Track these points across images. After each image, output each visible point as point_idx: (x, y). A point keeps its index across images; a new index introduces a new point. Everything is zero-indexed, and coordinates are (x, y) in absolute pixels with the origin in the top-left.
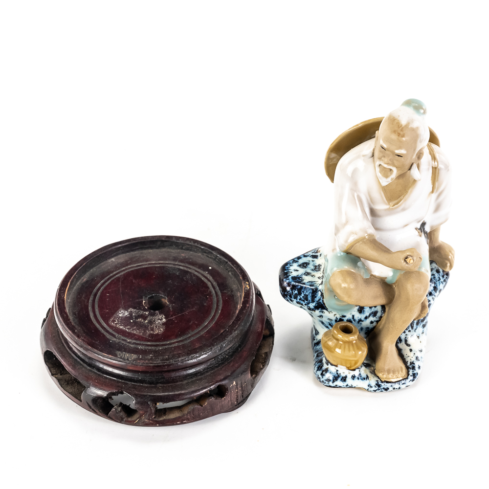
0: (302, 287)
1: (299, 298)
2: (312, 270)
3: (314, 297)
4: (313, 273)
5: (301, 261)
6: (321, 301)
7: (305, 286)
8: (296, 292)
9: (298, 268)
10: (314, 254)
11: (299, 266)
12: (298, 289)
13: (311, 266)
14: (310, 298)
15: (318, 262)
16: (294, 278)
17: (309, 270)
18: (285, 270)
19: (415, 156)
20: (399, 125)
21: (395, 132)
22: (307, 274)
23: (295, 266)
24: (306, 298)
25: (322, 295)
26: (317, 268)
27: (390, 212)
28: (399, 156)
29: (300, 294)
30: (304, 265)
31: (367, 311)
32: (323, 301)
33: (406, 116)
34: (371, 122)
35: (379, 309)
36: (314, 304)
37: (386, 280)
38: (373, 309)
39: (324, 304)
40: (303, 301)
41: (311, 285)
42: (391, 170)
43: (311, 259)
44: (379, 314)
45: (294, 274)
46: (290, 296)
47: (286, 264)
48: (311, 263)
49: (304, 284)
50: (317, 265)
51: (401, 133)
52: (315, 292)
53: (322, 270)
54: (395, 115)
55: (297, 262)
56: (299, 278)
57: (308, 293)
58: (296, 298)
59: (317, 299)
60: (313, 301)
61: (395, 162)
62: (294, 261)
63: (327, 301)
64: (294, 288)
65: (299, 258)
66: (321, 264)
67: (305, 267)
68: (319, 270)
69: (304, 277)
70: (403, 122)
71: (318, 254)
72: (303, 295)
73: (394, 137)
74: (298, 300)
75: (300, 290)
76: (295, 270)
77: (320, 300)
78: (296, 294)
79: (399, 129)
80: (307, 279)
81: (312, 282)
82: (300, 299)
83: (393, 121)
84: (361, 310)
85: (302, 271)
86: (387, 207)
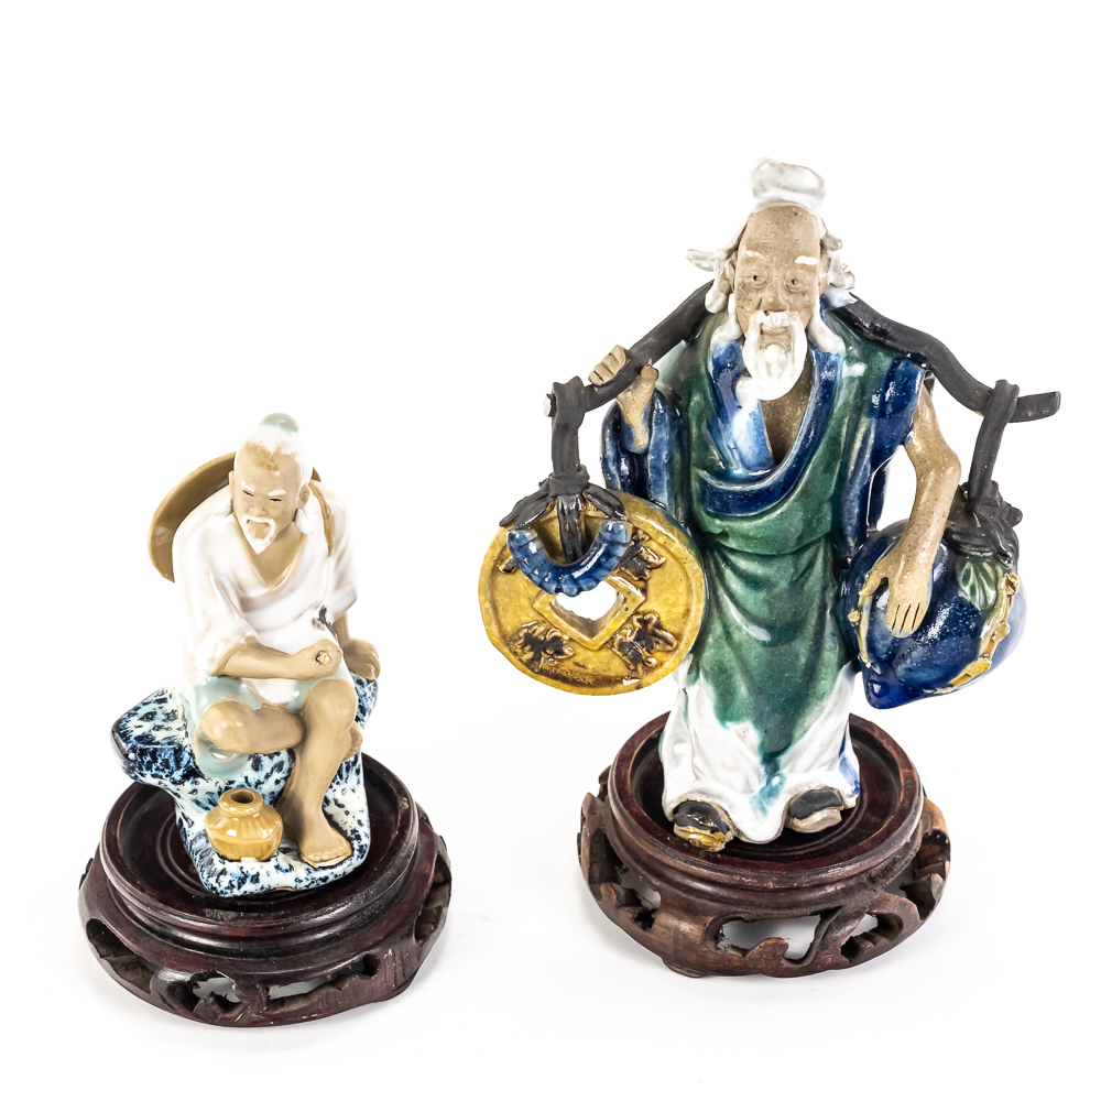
0: (156, 750)
1: (154, 767)
2: (164, 721)
3: (178, 761)
4: (167, 725)
5: (142, 712)
6: (191, 764)
7: (159, 747)
8: (149, 758)
9: (141, 723)
10: (158, 698)
11: (141, 719)
12: (150, 753)
13: (160, 716)
14: (172, 764)
15: (168, 707)
16: (139, 739)
17: (159, 723)
18: (120, 731)
19: (297, 499)
20: (265, 453)
21: (262, 464)
22: (158, 728)
23: (134, 721)
24: (166, 763)
25: (191, 754)
26: (171, 716)
27: (273, 598)
28: (275, 500)
29: (155, 760)
30: (149, 716)
31: (267, 764)
32: (194, 763)
33: (271, 439)
34: (213, 464)
35: (284, 756)
36: (181, 772)
37: (288, 707)
38: (277, 759)
39: (197, 767)
40: (163, 770)
41: (169, 744)
42: (267, 524)
43: (156, 706)
44: (286, 766)
45: (138, 732)
46: (141, 769)
47: (120, 721)
48: (159, 712)
49: (158, 743)
50: (169, 711)
51: (272, 464)
52: (178, 751)
53: (180, 716)
54: (256, 441)
55: (134, 714)
56: (147, 736)
57: (168, 755)
58: (149, 768)
59: (184, 762)
60: (178, 768)
61: (270, 510)
62: (130, 715)
63: (202, 762)
64: (143, 753)
65: (137, 709)
66: (175, 708)
67: (152, 719)
68: (175, 718)
69: (154, 733)
70: (272, 449)
71: (167, 696)
72: (160, 761)
73: (260, 472)
74: (154, 772)
75: (154, 755)
76: (137, 727)
77: (189, 762)
78: (148, 762)
79: (268, 461)
80: (159, 736)
81: (169, 738)
82: (157, 769)
83: (254, 449)
84: (257, 766)
85: (147, 727)
86: (266, 590)
